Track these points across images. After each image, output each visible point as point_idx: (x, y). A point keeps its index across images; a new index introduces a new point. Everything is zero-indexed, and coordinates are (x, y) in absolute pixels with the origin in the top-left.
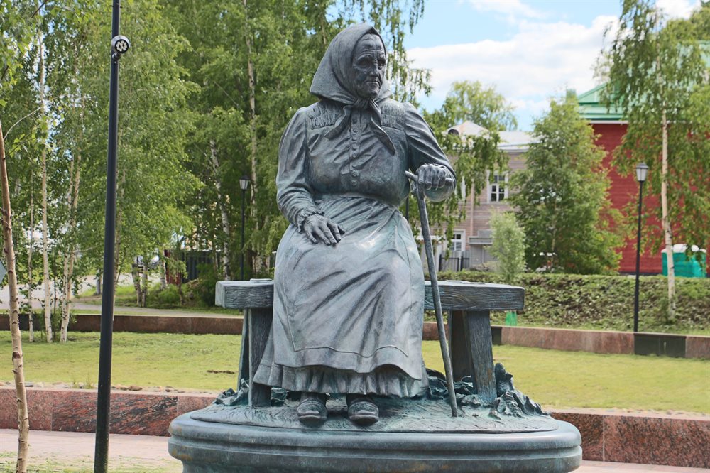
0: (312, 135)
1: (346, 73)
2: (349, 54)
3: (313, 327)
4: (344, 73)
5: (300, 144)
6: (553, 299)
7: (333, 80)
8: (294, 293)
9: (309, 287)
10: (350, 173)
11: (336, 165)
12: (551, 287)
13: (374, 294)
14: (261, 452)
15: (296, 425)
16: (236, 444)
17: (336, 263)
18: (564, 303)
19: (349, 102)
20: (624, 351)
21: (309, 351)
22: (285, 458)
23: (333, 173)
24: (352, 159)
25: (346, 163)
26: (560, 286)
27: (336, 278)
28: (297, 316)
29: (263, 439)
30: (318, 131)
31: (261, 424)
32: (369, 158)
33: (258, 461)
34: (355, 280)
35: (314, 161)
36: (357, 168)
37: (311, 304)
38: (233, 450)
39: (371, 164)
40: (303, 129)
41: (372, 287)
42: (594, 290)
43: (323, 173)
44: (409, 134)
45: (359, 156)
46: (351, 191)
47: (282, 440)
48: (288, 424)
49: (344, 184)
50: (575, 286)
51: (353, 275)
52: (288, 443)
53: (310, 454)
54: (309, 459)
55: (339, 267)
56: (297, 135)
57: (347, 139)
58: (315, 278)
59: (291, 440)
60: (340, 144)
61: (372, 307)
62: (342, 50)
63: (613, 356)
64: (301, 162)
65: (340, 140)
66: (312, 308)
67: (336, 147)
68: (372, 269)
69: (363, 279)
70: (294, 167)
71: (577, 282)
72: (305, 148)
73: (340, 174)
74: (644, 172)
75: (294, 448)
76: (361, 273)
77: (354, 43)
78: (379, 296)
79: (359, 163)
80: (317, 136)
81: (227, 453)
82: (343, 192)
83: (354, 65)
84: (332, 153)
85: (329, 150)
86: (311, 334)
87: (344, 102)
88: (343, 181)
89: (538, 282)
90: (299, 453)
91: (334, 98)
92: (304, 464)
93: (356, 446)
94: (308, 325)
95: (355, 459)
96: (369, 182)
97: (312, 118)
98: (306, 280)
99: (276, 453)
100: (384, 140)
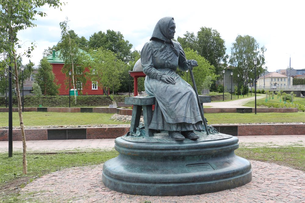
0: (154, 50)
1: (166, 31)
2: (168, 25)
3: (177, 110)
4: (165, 31)
5: (150, 53)
6: (49, 101)
7: (160, 33)
8: (167, 100)
9: (172, 98)
10: (168, 62)
11: (164, 59)
12: (48, 99)
13: (190, 99)
14: (166, 152)
15: (174, 142)
16: (156, 149)
17: (178, 90)
18: (51, 102)
19: (166, 40)
20: (78, 112)
21: (178, 118)
22: (175, 153)
23: (163, 62)
24: (168, 58)
25: (167, 59)
26: (50, 98)
27: (179, 94)
28: (171, 107)
29: (167, 147)
30: (156, 49)
31: (163, 142)
32: (172, 58)
33: (166, 155)
34: (184, 95)
35: (156, 59)
36: (170, 61)
37: (175, 103)
38: (155, 151)
39: (173, 59)
40: (151, 48)
41: (189, 97)
42: (58, 99)
43: (160, 62)
44: (181, 51)
45: (170, 57)
46: (167, 68)
47: (174, 147)
48: (172, 142)
49: (166, 66)
50: (53, 98)
51: (184, 93)
52: (176, 148)
53: (183, 151)
54: (183, 152)
55: (179, 91)
56: (149, 50)
57: (165, 52)
58: (173, 95)
59: (177, 147)
60: (164, 53)
61: (190, 104)
62: (165, 24)
63: (76, 113)
64: (151, 59)
65: (163, 52)
66: (175, 104)
67: (163, 54)
68: (188, 91)
69: (186, 95)
70: (149, 60)
71: (54, 97)
72: (152, 54)
73: (165, 62)
74: (71, 73)
75: (178, 149)
76: (185, 93)
77: (169, 22)
78: (191, 100)
79: (170, 59)
80: (156, 51)
81: (154, 153)
82: (165, 68)
83: (169, 29)
84: (162, 56)
85: (161, 55)
86: (177, 112)
87: (164, 40)
88: (166, 65)
89: (45, 98)
90: (180, 151)
91: (162, 39)
92: (182, 154)
93: (198, 147)
94: (176, 110)
95: (198, 151)
96: (173, 65)
97: (153, 45)
98: (171, 95)
99: (172, 151)
100: (176, 52)
